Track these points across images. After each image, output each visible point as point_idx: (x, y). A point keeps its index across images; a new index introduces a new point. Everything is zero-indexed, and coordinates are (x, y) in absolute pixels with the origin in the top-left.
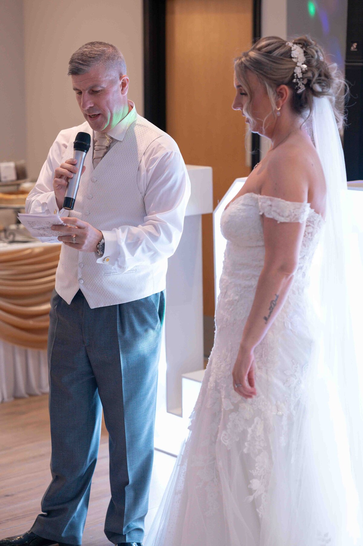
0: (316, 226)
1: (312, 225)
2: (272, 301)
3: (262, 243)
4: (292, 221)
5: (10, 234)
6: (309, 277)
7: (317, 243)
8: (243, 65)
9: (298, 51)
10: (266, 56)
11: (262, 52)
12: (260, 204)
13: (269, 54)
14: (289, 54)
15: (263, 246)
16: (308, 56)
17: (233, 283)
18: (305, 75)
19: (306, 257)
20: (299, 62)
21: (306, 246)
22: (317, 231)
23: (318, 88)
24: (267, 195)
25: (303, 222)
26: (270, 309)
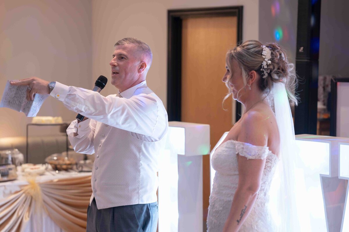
0: (273, 162)
1: (271, 162)
2: (243, 210)
3: (237, 173)
4: (257, 158)
5: (79, 167)
6: (269, 196)
7: (274, 174)
8: (231, 55)
9: (267, 52)
10: (246, 51)
11: (244, 49)
12: (236, 147)
13: (248, 50)
14: (261, 52)
15: (238, 174)
16: (273, 56)
17: (219, 199)
18: (269, 67)
19: (266, 182)
20: (267, 59)
21: (267, 175)
22: (273, 165)
23: (275, 77)
24: (241, 141)
25: (264, 159)
26: (241, 215)
